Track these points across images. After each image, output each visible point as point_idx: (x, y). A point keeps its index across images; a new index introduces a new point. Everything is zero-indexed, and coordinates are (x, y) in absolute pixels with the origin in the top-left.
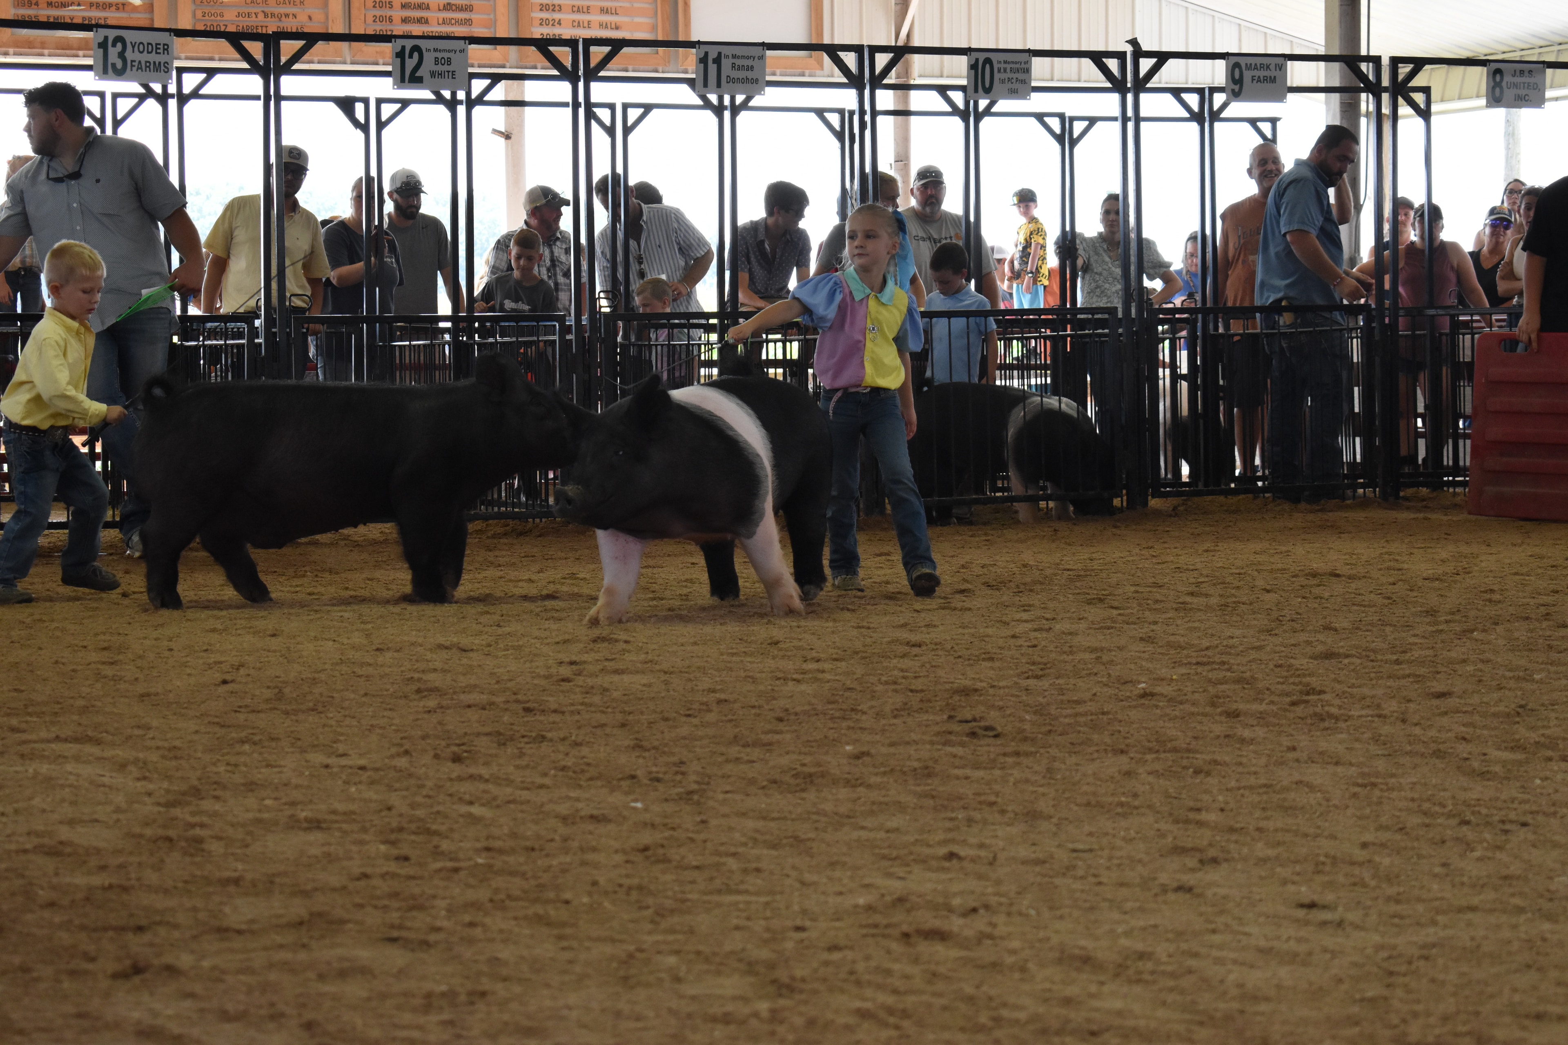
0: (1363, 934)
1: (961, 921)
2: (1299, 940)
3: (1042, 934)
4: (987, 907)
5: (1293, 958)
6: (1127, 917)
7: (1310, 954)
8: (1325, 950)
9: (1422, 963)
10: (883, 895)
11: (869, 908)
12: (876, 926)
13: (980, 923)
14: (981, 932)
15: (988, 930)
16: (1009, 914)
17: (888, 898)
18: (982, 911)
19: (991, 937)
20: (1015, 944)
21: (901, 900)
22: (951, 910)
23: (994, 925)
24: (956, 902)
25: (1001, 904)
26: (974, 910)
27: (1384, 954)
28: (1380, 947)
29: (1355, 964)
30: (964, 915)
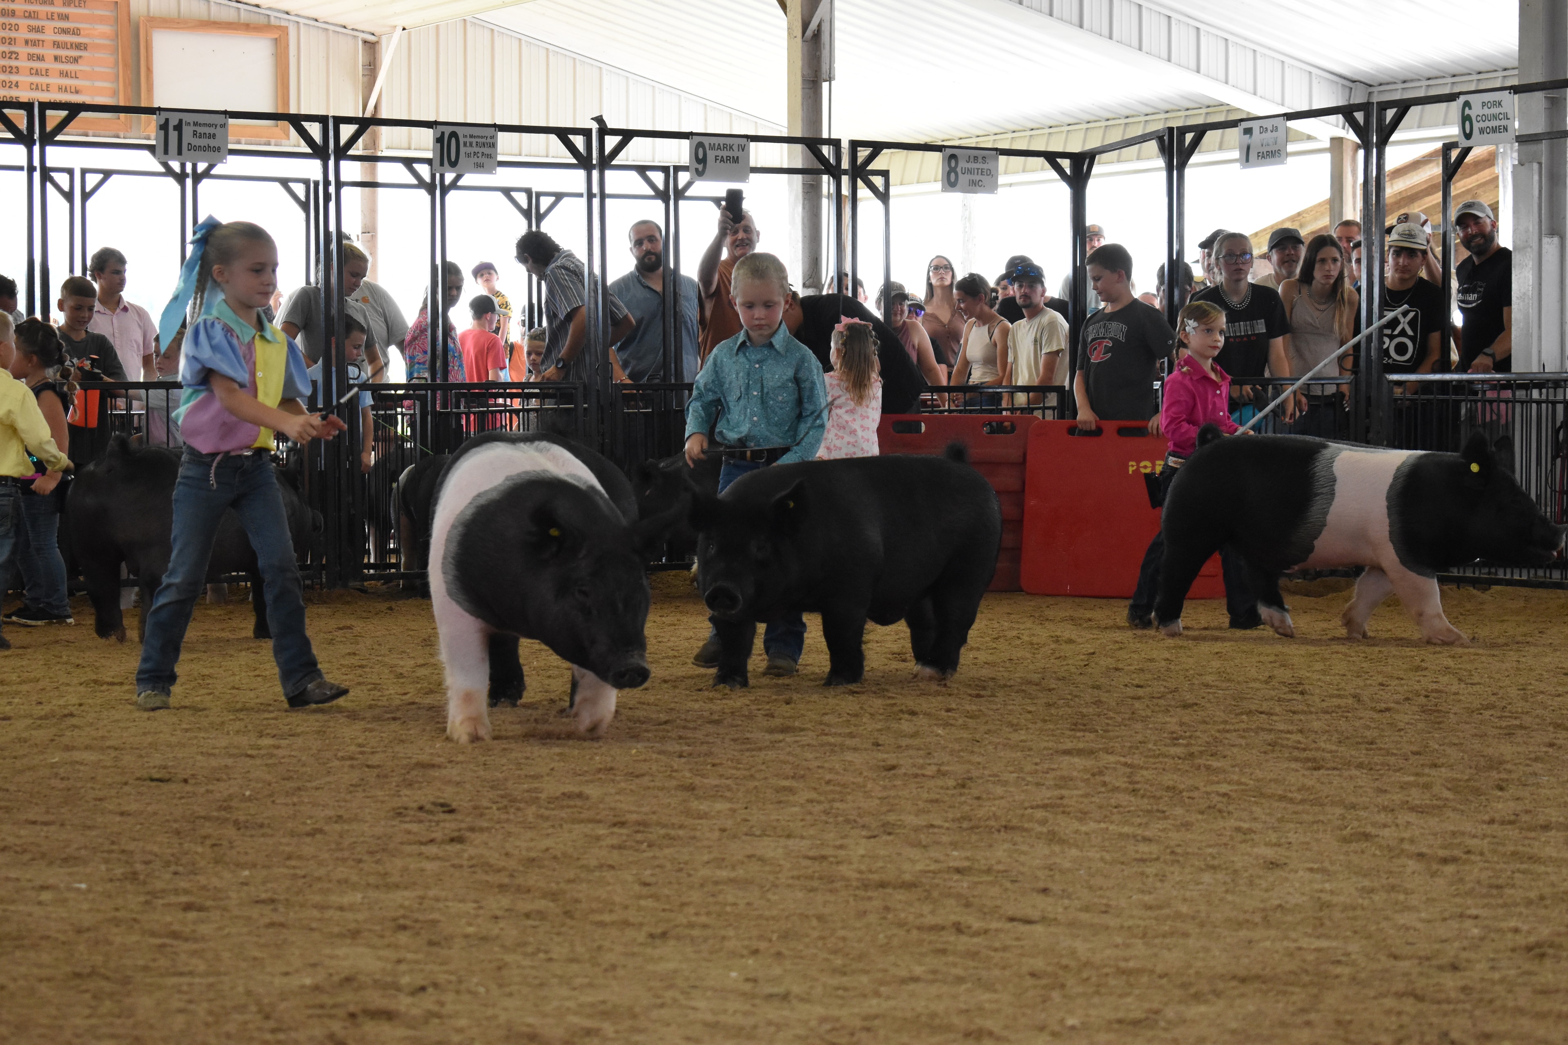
0: (807, 1006)
1: (409, 1000)
2: (745, 1014)
3: (490, 1012)
4: (435, 985)
5: (738, 1032)
6: (576, 993)
7: (755, 1027)
8: (770, 1023)
9: (864, 1035)
10: (331, 975)
11: (317, 988)
12: (322, 1006)
13: (427, 1002)
14: (429, 1011)
15: (435, 1008)
16: (458, 992)
17: (336, 978)
18: (430, 990)
19: (438, 1016)
20: (462, 1022)
21: (348, 980)
22: (398, 989)
23: (442, 1004)
24: (405, 980)
25: (450, 982)
26: (423, 989)
27: (827, 1026)
28: (823, 1020)
29: (798, 1037)
30: (413, 994)
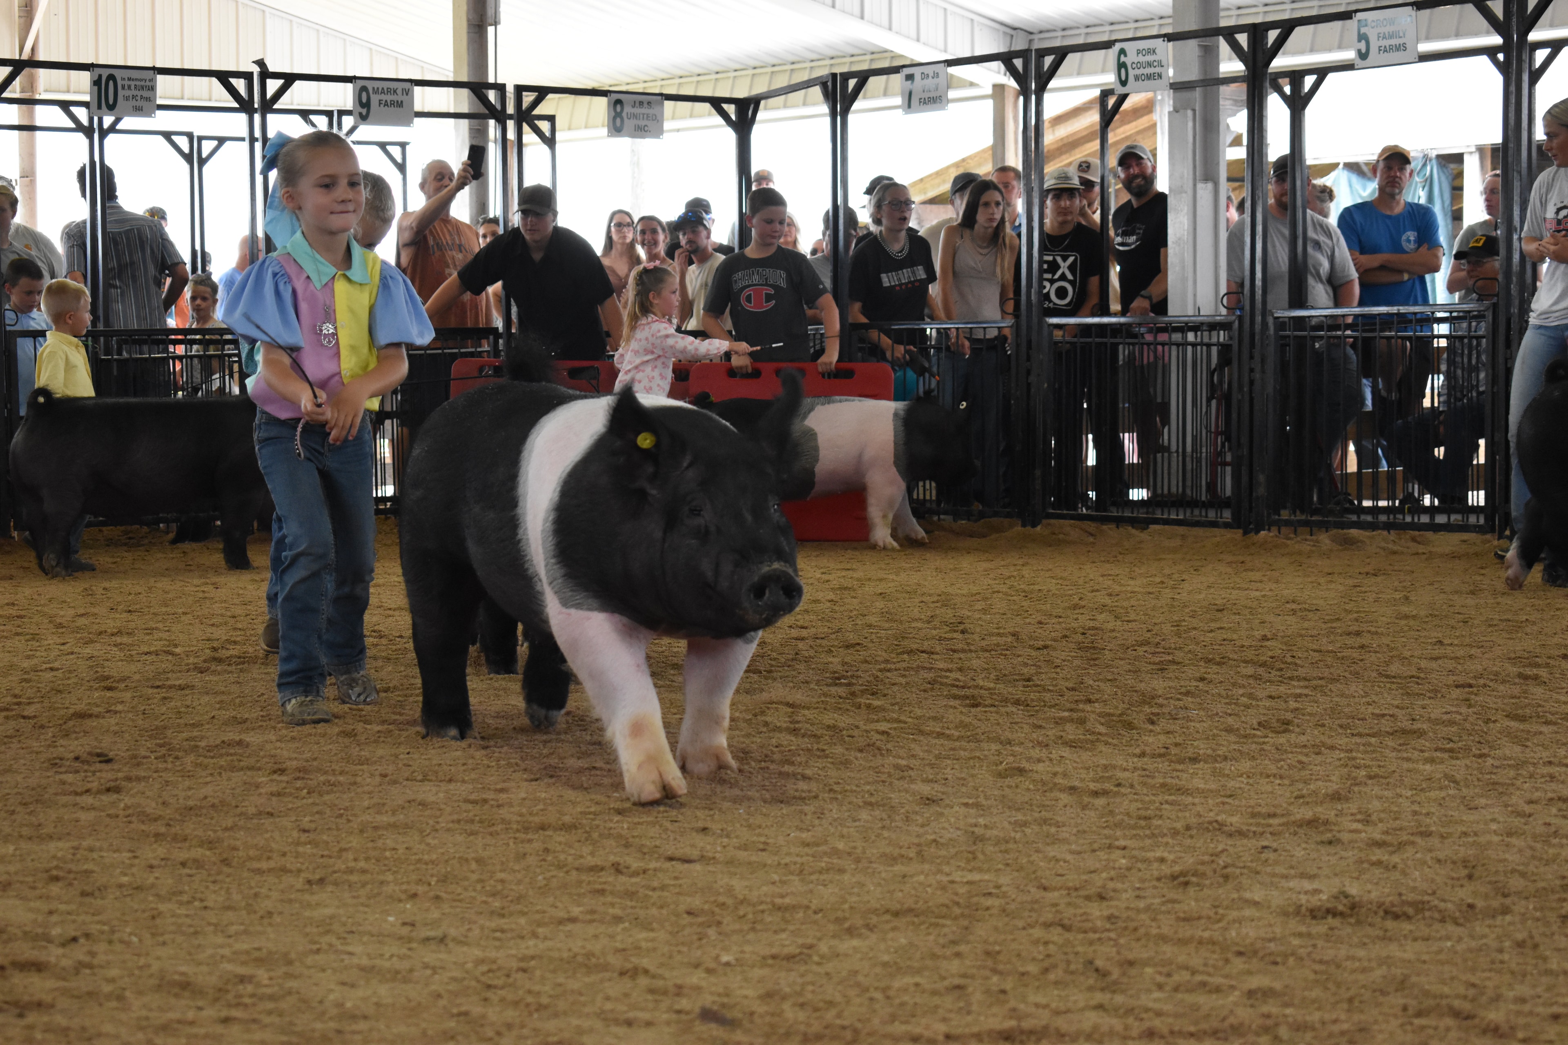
0: (465, 949)
1: (60, 951)
2: (401, 958)
3: (142, 962)
4: (87, 936)
5: (395, 976)
6: (231, 941)
7: (411, 970)
8: (426, 966)
9: (520, 975)
13: (79, 953)
14: (79, 962)
15: (87, 959)
16: (110, 942)
18: (82, 941)
19: (90, 966)
20: (114, 972)
22: (49, 940)
23: (93, 954)
24: (55, 932)
25: (102, 932)
26: (74, 939)
27: (484, 968)
29: (454, 979)
30: (63, 945)
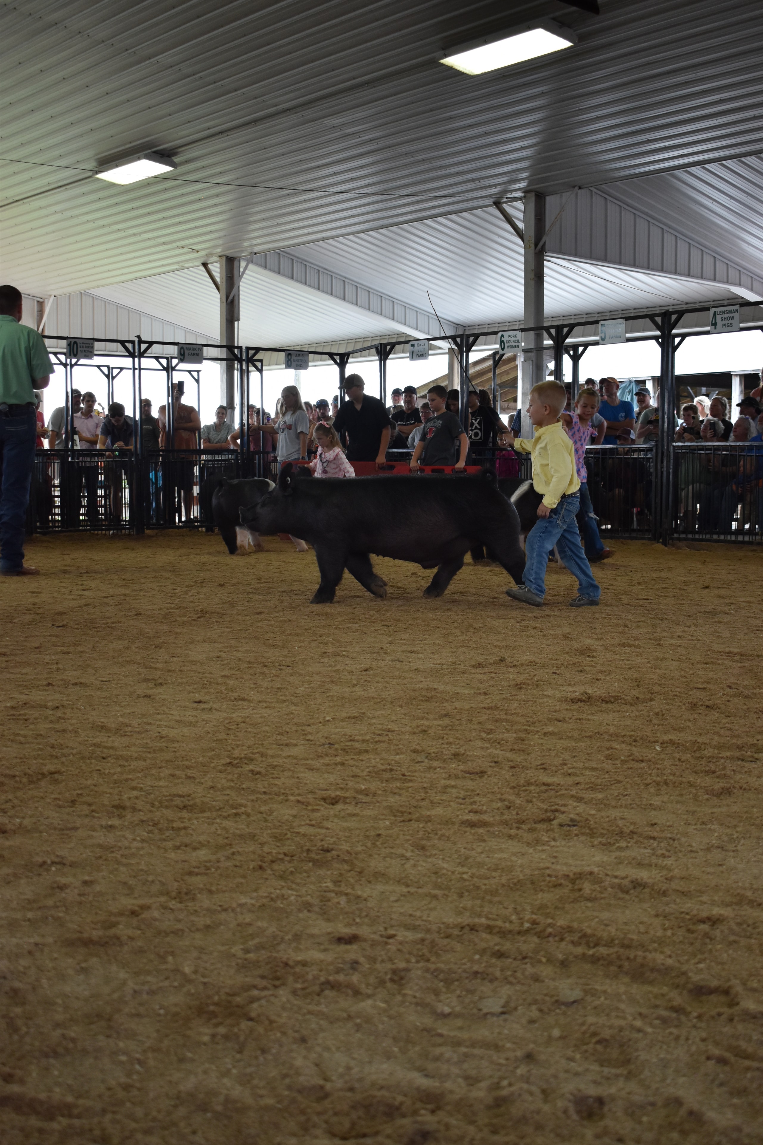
0: (220, 713)
1: (51, 712)
2: (193, 716)
3: (85, 717)
4: (63, 706)
5: (190, 724)
6: (122, 708)
7: (197, 722)
8: (203, 720)
9: (243, 725)
10: (18, 702)
11: (13, 708)
12: (14, 715)
13: (59, 713)
14: (60, 717)
15: (63, 715)
16: (72, 709)
17: (20, 703)
18: (61, 708)
19: (64, 719)
20: (74, 721)
21: (26, 704)
22: (46, 707)
23: (65, 713)
24: (49, 704)
25: (69, 704)
26: (57, 707)
27: (227, 721)
28: (226, 718)
29: (215, 726)
30: (53, 710)
